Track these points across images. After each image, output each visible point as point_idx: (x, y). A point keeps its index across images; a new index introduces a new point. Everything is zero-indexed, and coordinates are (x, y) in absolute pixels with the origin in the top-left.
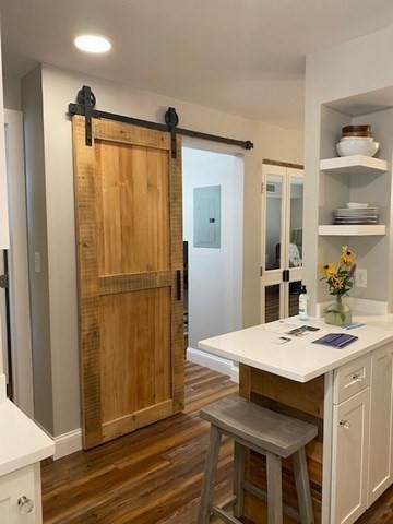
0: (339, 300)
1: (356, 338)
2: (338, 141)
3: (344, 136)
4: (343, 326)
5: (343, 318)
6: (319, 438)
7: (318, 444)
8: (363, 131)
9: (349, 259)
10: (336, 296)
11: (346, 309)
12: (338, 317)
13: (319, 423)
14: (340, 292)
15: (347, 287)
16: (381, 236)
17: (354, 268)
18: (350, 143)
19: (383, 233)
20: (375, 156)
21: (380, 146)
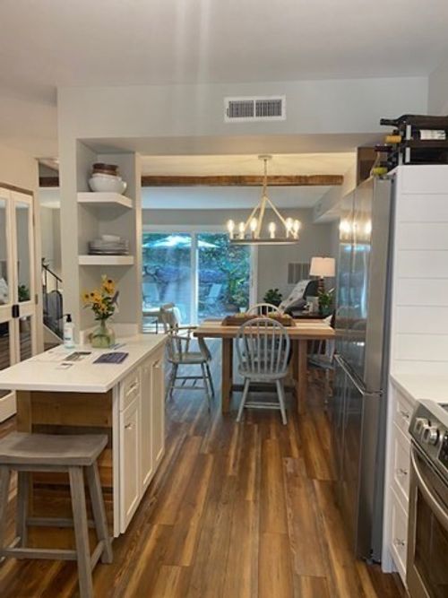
0: (103, 324)
1: (127, 355)
2: (90, 176)
3: (94, 172)
4: (109, 347)
5: (108, 339)
6: (109, 446)
7: (108, 451)
8: (112, 170)
9: (110, 287)
10: (100, 322)
11: (110, 332)
12: (104, 340)
13: (109, 431)
14: (104, 317)
15: (110, 312)
16: (130, 266)
17: (117, 294)
18: (102, 179)
19: (132, 263)
20: (123, 194)
21: (128, 186)
